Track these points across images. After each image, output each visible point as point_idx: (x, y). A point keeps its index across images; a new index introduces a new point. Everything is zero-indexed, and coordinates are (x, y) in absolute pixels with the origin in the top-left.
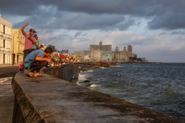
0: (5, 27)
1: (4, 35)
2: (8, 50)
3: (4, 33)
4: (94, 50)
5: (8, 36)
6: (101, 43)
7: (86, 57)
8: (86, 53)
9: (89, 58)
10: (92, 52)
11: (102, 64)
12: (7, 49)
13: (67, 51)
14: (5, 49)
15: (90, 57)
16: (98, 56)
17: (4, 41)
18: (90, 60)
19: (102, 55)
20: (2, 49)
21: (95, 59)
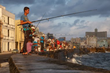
0: (9, 18)
1: (9, 26)
2: (12, 39)
3: (8, 23)
4: (90, 36)
5: (12, 27)
6: (96, 30)
7: (82, 44)
8: (82, 39)
9: (84, 45)
10: (87, 39)
11: (97, 49)
12: (11, 37)
13: (64, 39)
14: (10, 38)
15: (86, 43)
16: (93, 42)
17: (8, 31)
18: (86, 47)
19: (98, 41)
20: (7, 38)
21: (91, 45)
